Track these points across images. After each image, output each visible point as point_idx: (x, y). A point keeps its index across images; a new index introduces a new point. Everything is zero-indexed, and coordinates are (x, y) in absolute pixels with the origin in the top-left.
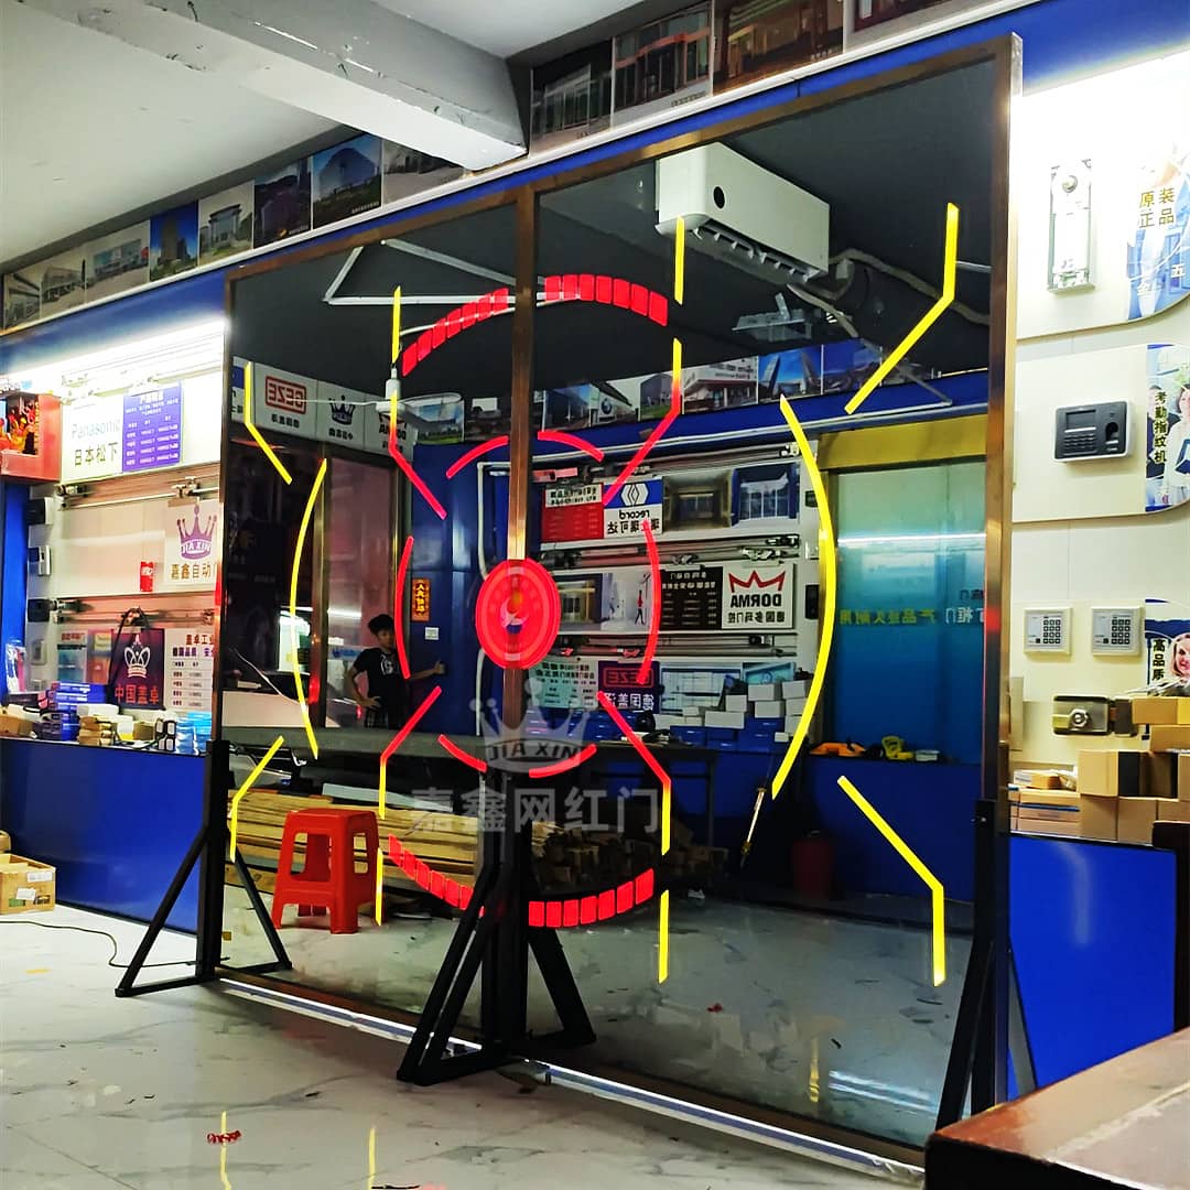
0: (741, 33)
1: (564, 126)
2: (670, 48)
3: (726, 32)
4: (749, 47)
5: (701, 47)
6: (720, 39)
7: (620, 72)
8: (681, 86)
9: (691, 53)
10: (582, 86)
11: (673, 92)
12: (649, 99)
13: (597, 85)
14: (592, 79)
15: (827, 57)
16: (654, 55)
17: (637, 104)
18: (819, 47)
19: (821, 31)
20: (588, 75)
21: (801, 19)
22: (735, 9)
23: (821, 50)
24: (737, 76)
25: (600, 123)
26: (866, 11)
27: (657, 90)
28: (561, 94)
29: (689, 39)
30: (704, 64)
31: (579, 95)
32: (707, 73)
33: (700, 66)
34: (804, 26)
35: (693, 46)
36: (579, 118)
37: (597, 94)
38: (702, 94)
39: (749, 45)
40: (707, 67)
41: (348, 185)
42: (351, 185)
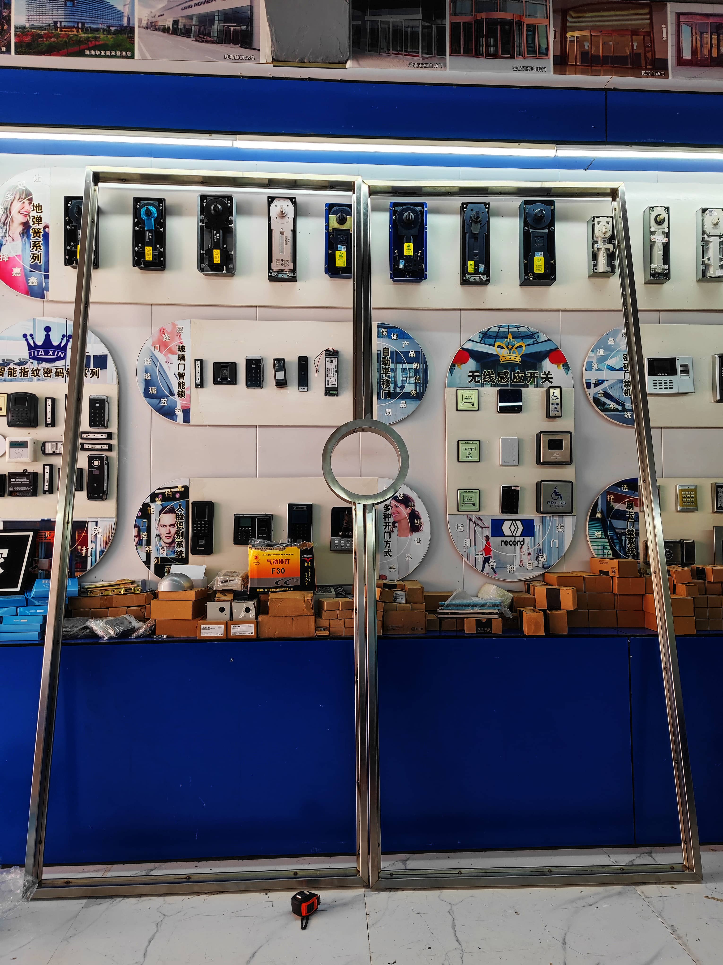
0: (579, 33)
1: (391, 51)
2: (510, 23)
3: (564, 29)
4: (586, 47)
5: (541, 31)
6: (559, 31)
7: (455, 27)
8: (520, 55)
9: (530, 33)
10: (411, 24)
11: (513, 57)
12: (488, 56)
13: (430, 27)
14: (422, 20)
15: (655, 77)
16: (492, 24)
17: (475, 56)
18: (650, 67)
19: (649, 55)
20: (419, 16)
21: (632, 43)
22: (571, 13)
23: (650, 70)
24: (576, 65)
25: (435, 60)
26: (686, 54)
27: (496, 52)
28: (388, 23)
29: (528, 21)
30: (544, 46)
31: (409, 29)
32: (547, 53)
33: (540, 46)
34: (635, 48)
35: (532, 29)
36: (409, 50)
37: (430, 35)
38: (542, 69)
39: (587, 45)
40: (547, 49)
41: (78, 23)
42: (83, 24)
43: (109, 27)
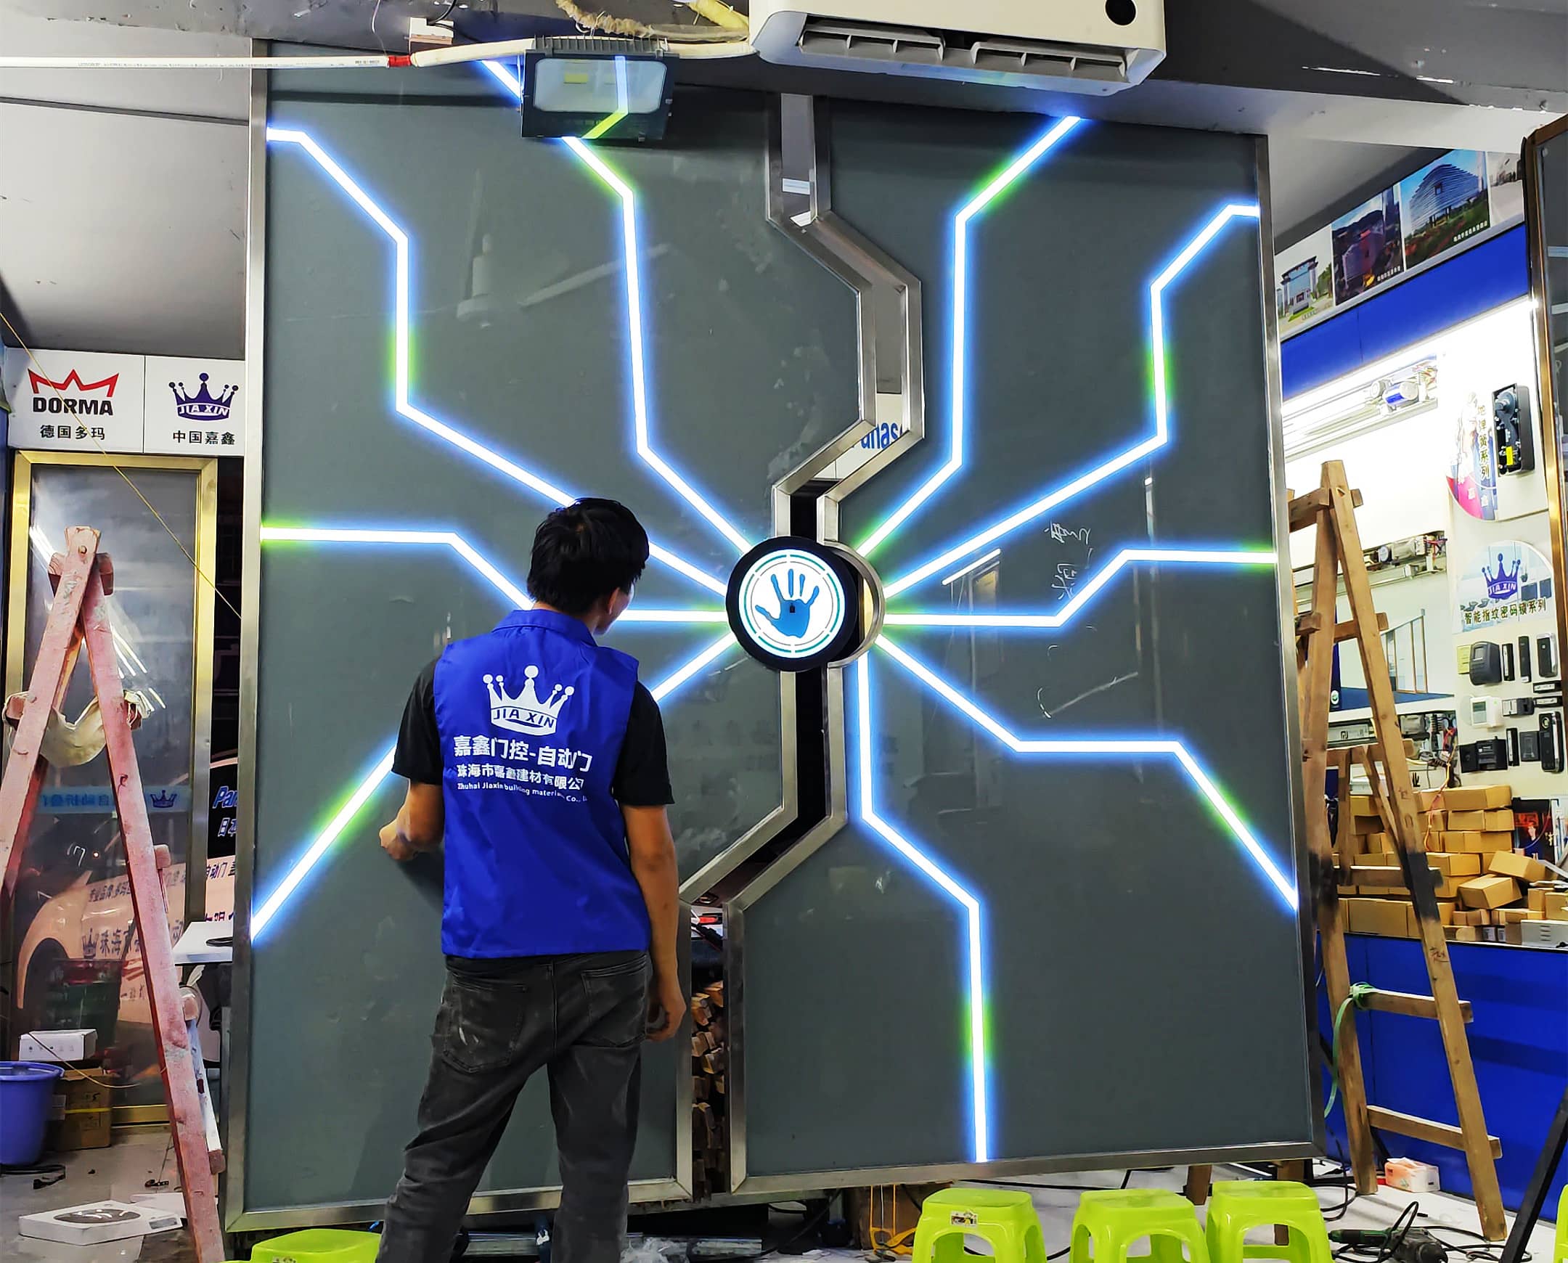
41: (1446, 209)
42: (1450, 207)
43: (1468, 200)
